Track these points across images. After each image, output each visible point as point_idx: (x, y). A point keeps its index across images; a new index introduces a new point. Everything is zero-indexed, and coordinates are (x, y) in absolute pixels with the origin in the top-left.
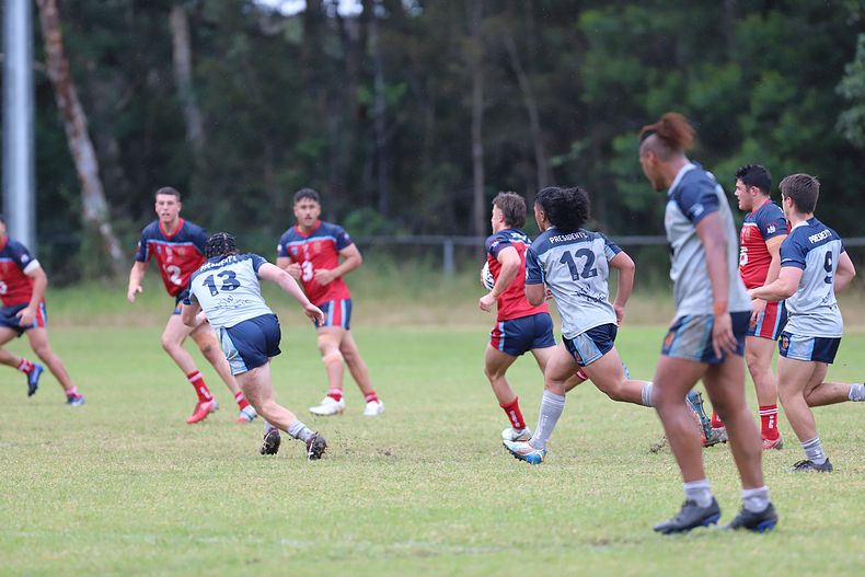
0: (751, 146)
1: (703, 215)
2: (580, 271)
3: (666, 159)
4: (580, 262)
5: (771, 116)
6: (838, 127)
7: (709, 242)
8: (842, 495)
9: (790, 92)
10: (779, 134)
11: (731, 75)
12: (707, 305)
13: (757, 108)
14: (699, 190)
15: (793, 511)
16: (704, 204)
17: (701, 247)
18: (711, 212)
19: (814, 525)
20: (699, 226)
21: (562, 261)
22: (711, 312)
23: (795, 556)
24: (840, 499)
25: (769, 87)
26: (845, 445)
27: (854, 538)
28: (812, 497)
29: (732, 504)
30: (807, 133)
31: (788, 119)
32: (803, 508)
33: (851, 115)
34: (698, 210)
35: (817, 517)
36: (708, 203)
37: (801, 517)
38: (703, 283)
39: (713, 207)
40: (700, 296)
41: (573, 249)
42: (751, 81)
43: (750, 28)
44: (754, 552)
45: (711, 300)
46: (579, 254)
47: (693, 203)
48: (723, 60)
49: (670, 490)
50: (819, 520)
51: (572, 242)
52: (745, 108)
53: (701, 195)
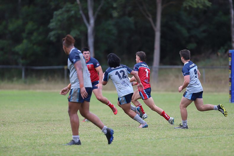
0: (25, 41)
1: (76, 62)
2: (122, 77)
3: (67, 47)
4: (121, 74)
5: (31, 33)
6: (49, 36)
7: (78, 69)
8: (50, 135)
9: (36, 27)
10: (33, 38)
11: (20, 22)
12: (78, 85)
13: (27, 31)
14: (74, 55)
15: (36, 140)
16: (76, 59)
17: (76, 70)
18: (77, 61)
19: (42, 144)
20: (75, 65)
21: (116, 74)
22: (79, 87)
23: (37, 152)
24: (49, 137)
25: (30, 26)
26: (50, 122)
27: (53, 147)
28: (41, 136)
29: (20, 138)
30: (40, 38)
31: (35, 34)
32: (39, 139)
33: (52, 33)
34: (74, 60)
35: (42, 141)
36: (77, 58)
37: (38, 141)
38: (77, 80)
39: (78, 59)
40: (76, 84)
41: (119, 71)
42: (25, 24)
43: (25, 9)
44: (26, 151)
45: (79, 84)
46: (121, 72)
47: (73, 59)
48: (18, 18)
49: (3, 134)
50: (43, 142)
51: (118, 68)
52: (23, 31)
53: (75, 56)
